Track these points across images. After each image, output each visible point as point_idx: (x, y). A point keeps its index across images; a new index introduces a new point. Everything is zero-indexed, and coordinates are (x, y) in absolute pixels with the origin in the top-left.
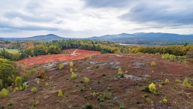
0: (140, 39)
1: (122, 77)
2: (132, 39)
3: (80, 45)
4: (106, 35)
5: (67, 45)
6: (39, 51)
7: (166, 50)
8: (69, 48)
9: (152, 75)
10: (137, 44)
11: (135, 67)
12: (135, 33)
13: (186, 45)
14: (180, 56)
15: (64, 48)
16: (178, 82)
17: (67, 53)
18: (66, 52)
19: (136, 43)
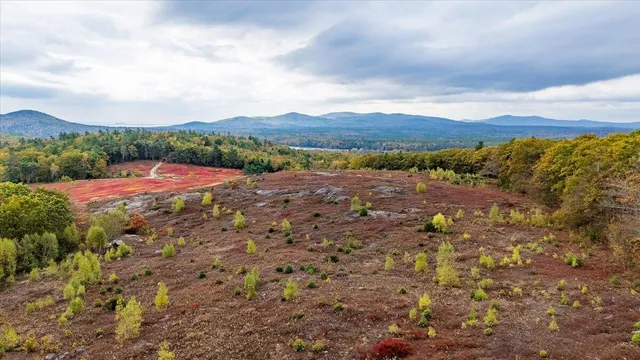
0: (345, 134)
1: (364, 214)
2: (322, 131)
3: (170, 149)
4: (236, 119)
5: (123, 148)
6: (26, 170)
7: (433, 160)
8: (130, 159)
9: (425, 208)
10: (338, 147)
11: (383, 196)
12: (330, 114)
13: (479, 147)
14: (468, 175)
15: (115, 158)
16: (480, 216)
17: (128, 175)
18: (124, 173)
19: (333, 143)
